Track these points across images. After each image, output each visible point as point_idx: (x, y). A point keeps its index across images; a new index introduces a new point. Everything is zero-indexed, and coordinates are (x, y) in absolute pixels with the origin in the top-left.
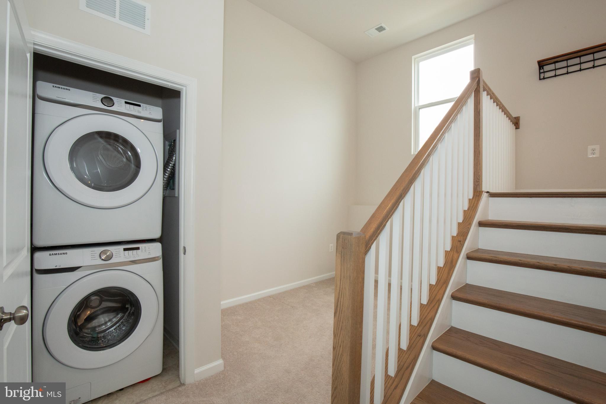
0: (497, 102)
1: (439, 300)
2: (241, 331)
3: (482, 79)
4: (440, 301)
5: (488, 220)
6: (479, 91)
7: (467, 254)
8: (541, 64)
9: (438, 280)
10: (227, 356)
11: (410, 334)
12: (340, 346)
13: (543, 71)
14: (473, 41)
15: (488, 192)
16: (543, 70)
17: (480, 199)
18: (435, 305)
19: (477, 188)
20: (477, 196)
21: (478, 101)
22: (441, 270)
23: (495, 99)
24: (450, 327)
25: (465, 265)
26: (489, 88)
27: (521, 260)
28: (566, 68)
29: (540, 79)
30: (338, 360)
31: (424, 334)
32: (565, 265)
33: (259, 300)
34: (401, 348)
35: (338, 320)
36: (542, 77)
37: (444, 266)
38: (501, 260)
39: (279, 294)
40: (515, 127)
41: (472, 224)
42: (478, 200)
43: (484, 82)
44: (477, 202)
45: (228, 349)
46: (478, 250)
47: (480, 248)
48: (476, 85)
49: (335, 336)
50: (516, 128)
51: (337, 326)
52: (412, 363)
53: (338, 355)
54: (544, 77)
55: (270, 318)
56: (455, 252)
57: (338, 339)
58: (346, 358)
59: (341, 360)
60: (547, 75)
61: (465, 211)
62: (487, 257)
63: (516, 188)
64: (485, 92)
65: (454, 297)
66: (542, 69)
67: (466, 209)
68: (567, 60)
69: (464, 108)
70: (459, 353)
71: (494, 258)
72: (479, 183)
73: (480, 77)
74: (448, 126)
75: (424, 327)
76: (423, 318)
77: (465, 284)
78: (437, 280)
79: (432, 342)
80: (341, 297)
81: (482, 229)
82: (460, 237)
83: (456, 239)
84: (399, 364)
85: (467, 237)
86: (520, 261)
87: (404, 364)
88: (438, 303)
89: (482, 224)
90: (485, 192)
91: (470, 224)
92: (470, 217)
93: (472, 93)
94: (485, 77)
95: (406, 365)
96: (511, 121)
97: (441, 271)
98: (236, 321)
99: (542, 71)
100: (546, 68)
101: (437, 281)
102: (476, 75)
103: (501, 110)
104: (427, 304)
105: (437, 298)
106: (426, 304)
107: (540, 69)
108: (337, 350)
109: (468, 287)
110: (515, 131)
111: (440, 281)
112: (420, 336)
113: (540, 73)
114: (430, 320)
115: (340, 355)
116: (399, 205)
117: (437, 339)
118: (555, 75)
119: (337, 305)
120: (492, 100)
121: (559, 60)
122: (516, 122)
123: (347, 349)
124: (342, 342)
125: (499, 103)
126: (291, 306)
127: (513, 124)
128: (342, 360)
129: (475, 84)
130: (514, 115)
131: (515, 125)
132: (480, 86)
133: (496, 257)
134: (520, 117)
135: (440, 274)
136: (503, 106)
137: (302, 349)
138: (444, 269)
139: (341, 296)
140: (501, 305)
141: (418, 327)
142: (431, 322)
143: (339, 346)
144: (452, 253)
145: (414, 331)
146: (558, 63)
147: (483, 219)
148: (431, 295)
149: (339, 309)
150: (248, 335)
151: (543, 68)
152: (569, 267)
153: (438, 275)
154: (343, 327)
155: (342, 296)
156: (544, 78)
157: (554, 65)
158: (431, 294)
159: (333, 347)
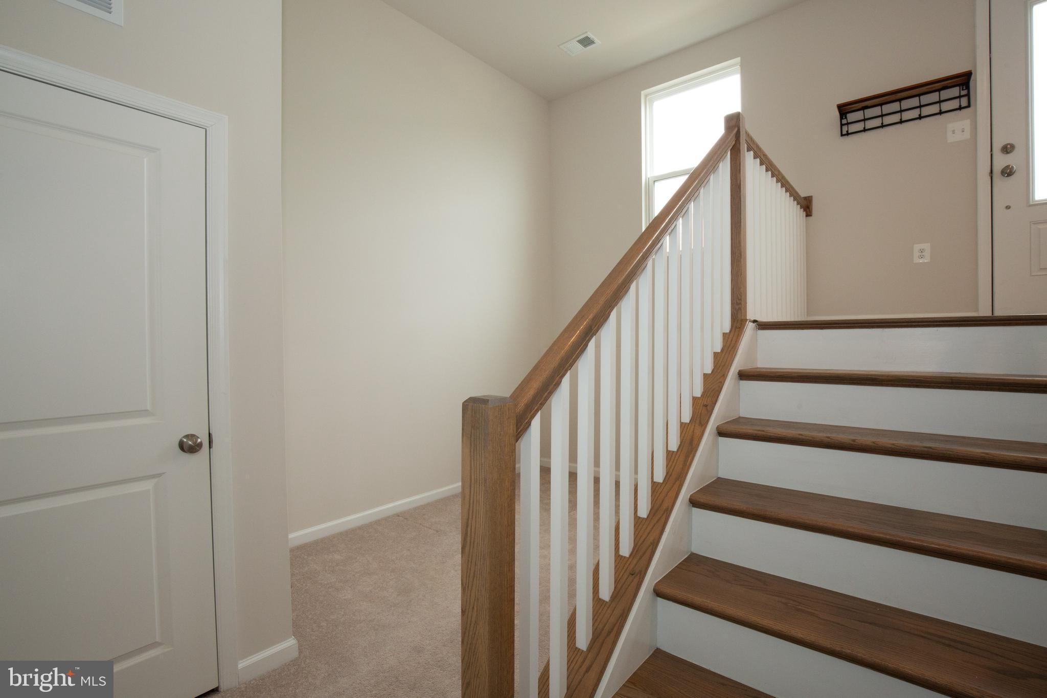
0: (773, 170)
1: (667, 510)
2: (339, 582)
3: (744, 130)
4: (669, 511)
5: (757, 368)
6: (739, 150)
7: (718, 428)
8: (844, 110)
9: (667, 473)
10: (308, 630)
11: (615, 573)
12: (473, 608)
13: (846, 122)
14: (738, 67)
15: (755, 321)
16: (846, 120)
17: (741, 333)
18: (661, 517)
19: (737, 314)
20: (736, 327)
21: (738, 167)
22: (673, 456)
23: (769, 166)
24: (690, 553)
25: (715, 446)
26: (758, 146)
27: (801, 435)
28: (880, 118)
29: (842, 135)
30: (471, 634)
31: (640, 571)
32: (868, 440)
33: (378, 522)
34: (600, 599)
35: (468, 561)
36: (844, 132)
37: (678, 450)
38: (770, 436)
39: (415, 509)
40: (805, 213)
41: (727, 375)
42: (738, 334)
43: (748, 135)
44: (737, 338)
45: (310, 616)
46: (739, 420)
47: (741, 415)
48: (734, 139)
49: (463, 590)
50: (807, 216)
51: (467, 572)
52: (618, 623)
53: (470, 625)
54: (847, 131)
55: (395, 554)
56: (697, 425)
57: (469, 595)
58: (483, 630)
59: (475, 633)
60: (853, 128)
61: (716, 354)
62: (750, 431)
63: (808, 315)
64: (752, 153)
65: (694, 503)
66: (844, 118)
67: (719, 350)
68: (881, 105)
69: (712, 177)
70: (698, 600)
71: (759, 432)
72: (740, 306)
73: (739, 127)
74: (681, 207)
75: (641, 557)
76: (640, 542)
77: (715, 479)
78: (665, 474)
79: (654, 585)
80: (472, 518)
81: (745, 384)
82: (706, 399)
83: (700, 402)
84: (595, 627)
85: (718, 397)
86: (800, 437)
87: (604, 626)
88: (665, 514)
89: (743, 376)
90: (750, 321)
91: (724, 377)
92: (724, 365)
93: (726, 152)
94: (749, 126)
95: (607, 628)
96: (798, 204)
97: (673, 458)
98: (330, 564)
99: (844, 121)
100: (851, 117)
101: (666, 476)
102: (734, 123)
103: (780, 184)
104: (648, 517)
105: (664, 507)
106: (645, 517)
107: (841, 119)
108: (468, 614)
109: (720, 484)
110: (805, 220)
111: (671, 475)
112: (633, 575)
113: (842, 125)
114: (652, 546)
115: (472, 625)
116: (586, 345)
117: (664, 577)
118: (864, 128)
119: (466, 534)
120: (764, 167)
121: (869, 105)
122: (806, 205)
123: (485, 612)
124: (475, 600)
125: (776, 173)
126: (434, 530)
127: (801, 208)
128: (477, 632)
129: (731, 137)
130: (803, 194)
131: (805, 210)
132: (741, 141)
133: (763, 431)
134: (812, 196)
135: (671, 463)
136: (783, 177)
137: (448, 607)
138: (678, 455)
139: (472, 516)
140: (767, 513)
141: (630, 559)
142: (652, 549)
143: (471, 607)
144: (693, 427)
145: (624, 566)
146: (869, 109)
147: (747, 367)
148: (655, 502)
149: (469, 539)
150: (350, 589)
151: (846, 118)
152: (874, 442)
153: (667, 466)
154: (476, 573)
155: (474, 516)
156: (848, 134)
157: (862, 112)
158: (654, 500)
159: (462, 610)
